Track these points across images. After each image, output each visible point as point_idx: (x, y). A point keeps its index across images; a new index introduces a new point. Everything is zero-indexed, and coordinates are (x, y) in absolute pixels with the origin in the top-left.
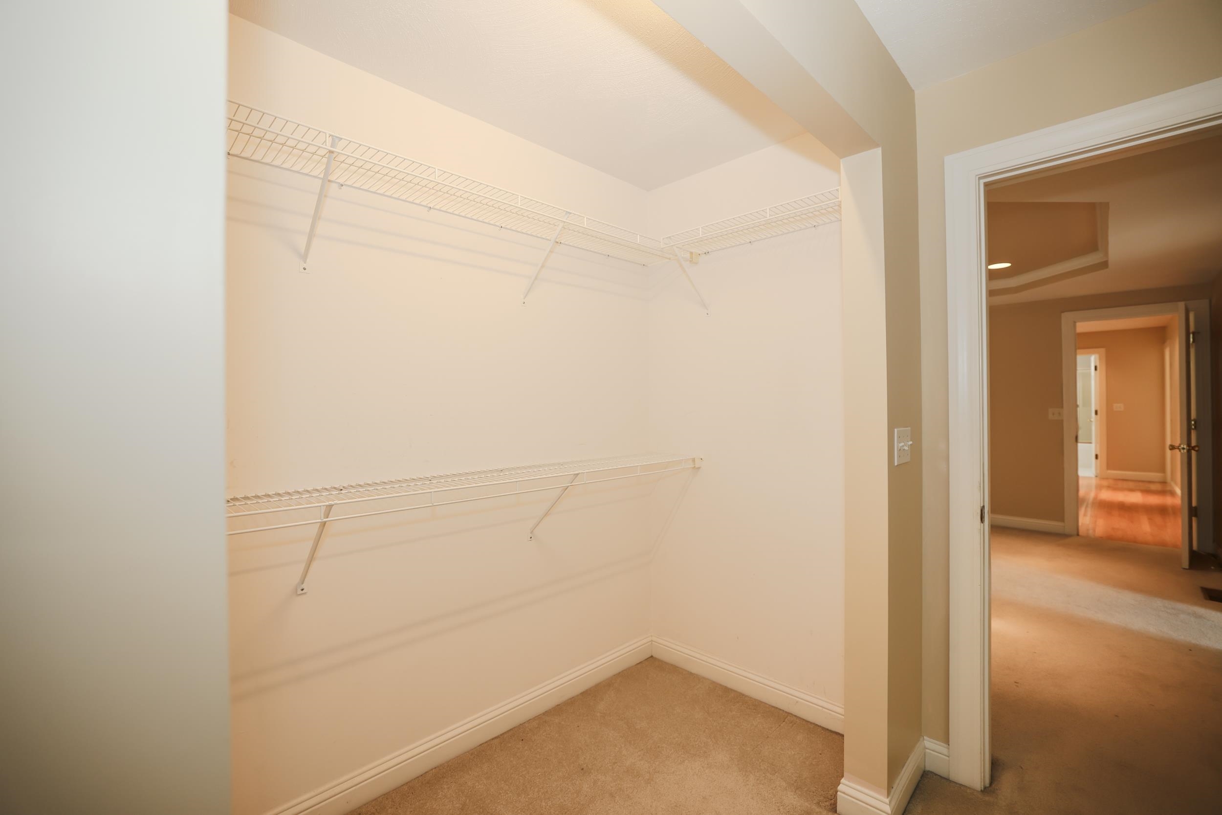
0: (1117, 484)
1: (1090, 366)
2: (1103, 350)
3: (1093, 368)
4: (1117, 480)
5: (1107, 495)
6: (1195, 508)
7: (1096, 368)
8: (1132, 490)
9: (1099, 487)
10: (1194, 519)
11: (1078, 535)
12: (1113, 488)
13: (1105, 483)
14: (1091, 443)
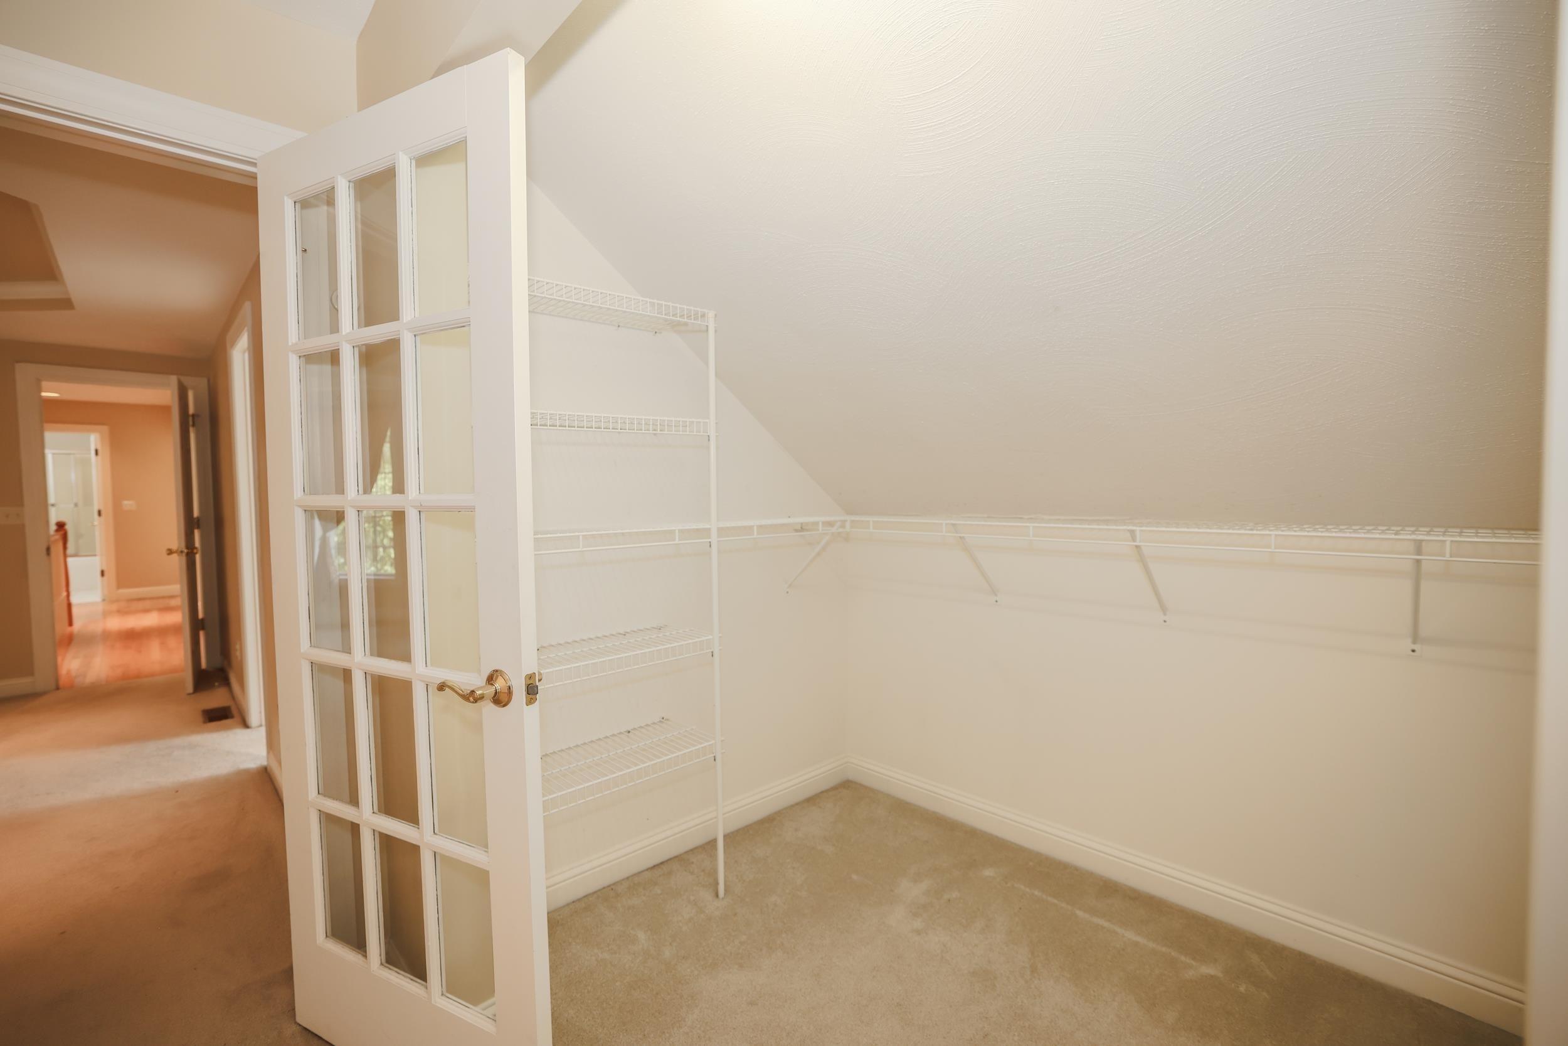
0: (128, 607)
1: (89, 450)
2: (105, 428)
3: (93, 452)
4: (131, 600)
5: (116, 623)
6: (202, 619)
7: (97, 452)
8: (147, 611)
9: (106, 614)
10: (202, 634)
11: (58, 688)
12: (122, 612)
13: (114, 607)
14: (95, 555)
